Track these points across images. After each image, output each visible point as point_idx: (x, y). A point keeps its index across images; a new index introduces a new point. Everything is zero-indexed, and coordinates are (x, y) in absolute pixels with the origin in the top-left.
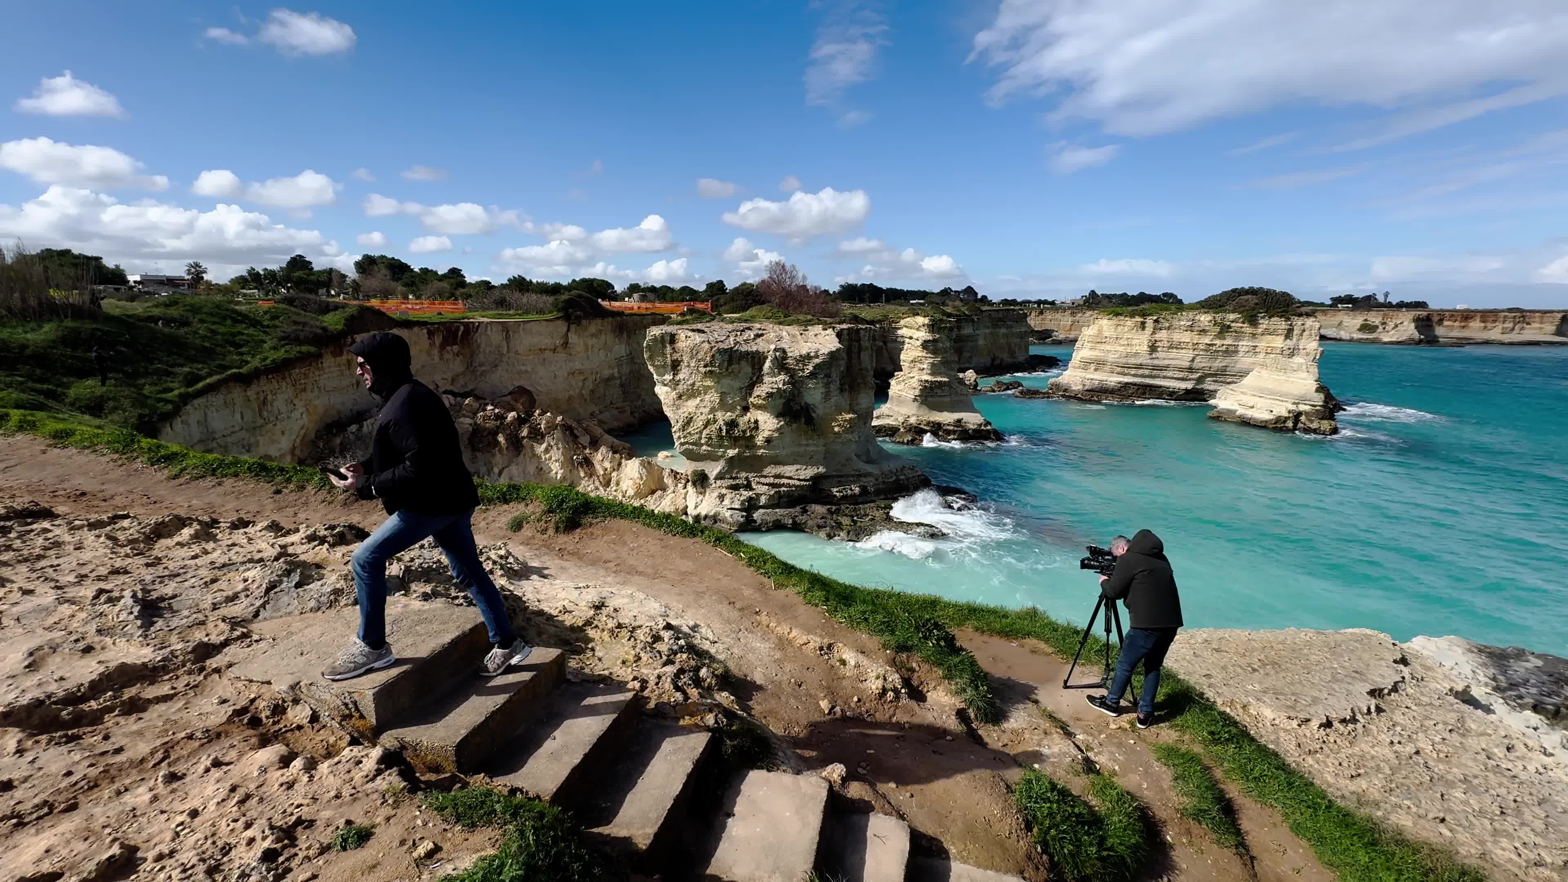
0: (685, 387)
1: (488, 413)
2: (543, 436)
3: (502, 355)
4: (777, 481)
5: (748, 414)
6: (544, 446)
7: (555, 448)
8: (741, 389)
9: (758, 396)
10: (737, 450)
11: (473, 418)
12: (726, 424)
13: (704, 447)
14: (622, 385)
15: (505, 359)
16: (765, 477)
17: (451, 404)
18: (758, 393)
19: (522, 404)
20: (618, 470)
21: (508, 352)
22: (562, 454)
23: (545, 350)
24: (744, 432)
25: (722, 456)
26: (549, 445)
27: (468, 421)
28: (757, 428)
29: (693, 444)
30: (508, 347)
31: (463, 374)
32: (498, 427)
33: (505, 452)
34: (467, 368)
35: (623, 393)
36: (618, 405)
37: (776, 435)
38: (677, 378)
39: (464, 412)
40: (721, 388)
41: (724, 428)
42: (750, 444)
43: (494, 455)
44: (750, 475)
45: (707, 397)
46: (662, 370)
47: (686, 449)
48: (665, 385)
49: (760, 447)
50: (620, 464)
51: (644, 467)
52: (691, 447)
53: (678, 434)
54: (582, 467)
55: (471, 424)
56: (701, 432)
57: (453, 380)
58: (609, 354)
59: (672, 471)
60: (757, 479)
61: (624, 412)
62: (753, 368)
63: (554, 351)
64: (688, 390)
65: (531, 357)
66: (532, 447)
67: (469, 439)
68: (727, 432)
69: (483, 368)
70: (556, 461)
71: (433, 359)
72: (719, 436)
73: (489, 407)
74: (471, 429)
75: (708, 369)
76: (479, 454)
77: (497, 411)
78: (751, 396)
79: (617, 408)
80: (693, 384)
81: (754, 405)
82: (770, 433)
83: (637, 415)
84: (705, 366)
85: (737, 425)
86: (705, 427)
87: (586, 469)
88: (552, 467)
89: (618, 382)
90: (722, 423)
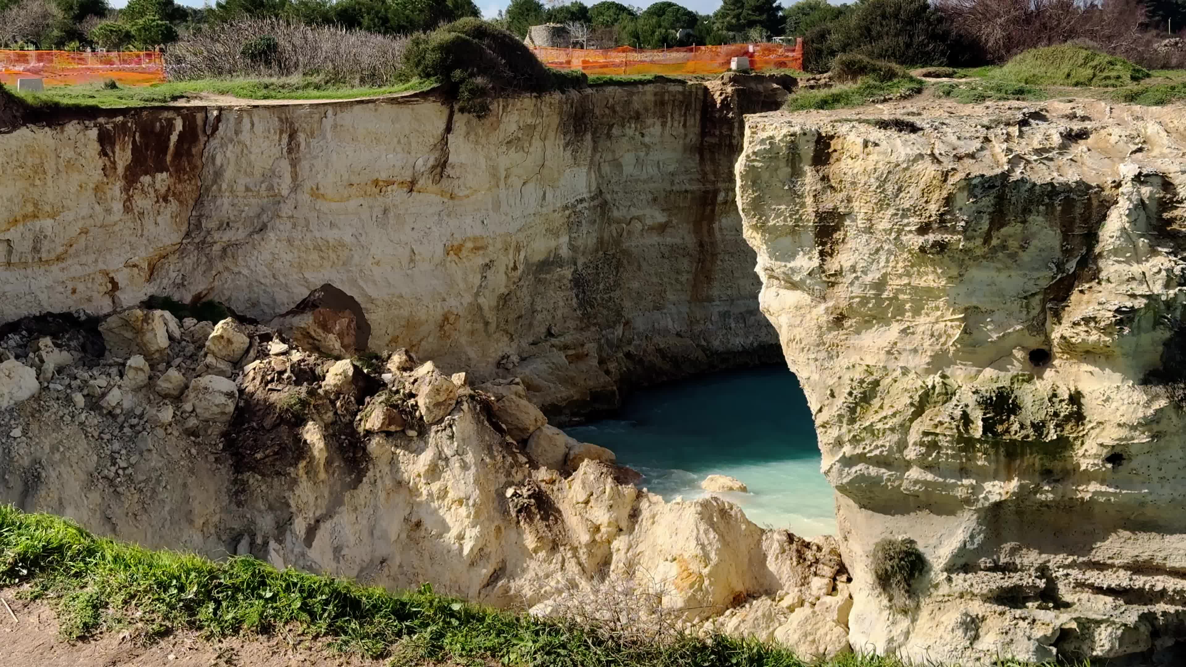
0: (857, 291)
1: (276, 363)
2: (423, 431)
3: (278, 200)
4: (1140, 581)
5: (1049, 374)
6: (426, 457)
7: (455, 462)
8: (1027, 297)
9: (1087, 320)
10: (1014, 485)
11: (233, 377)
12: (986, 404)
13: (914, 473)
14: (578, 282)
15: (286, 210)
16: (1100, 566)
17: (171, 338)
18: (1089, 311)
19: (340, 336)
20: (631, 530)
21: (295, 188)
22: (476, 481)
23: (389, 183)
24: (1039, 427)
25: (967, 501)
26: (440, 455)
27: (225, 384)
28: (1079, 417)
29: (881, 462)
30: (295, 176)
31: (181, 250)
32: (304, 403)
33: (322, 475)
34: (188, 235)
35: (582, 304)
36: (568, 339)
37: (1144, 439)
38: (833, 265)
39: (210, 359)
40: (970, 294)
41: (977, 416)
42: (1057, 465)
43: (295, 482)
44: (1055, 560)
45: (923, 323)
46: (787, 241)
47: (861, 478)
48: (794, 286)
49: (1088, 477)
50: (634, 515)
51: (712, 525)
52: (873, 471)
53: (834, 432)
54: (530, 518)
55: (230, 395)
56: (905, 428)
57: (152, 271)
58: (549, 196)
59: (791, 538)
60: (1075, 573)
61: (579, 357)
62: (1066, 236)
63: (412, 186)
64: (865, 300)
65: (353, 204)
66: (393, 462)
67: (224, 435)
68: (988, 426)
69: (228, 236)
70: (460, 502)
71: (108, 211)
72: (960, 439)
73: (276, 346)
74: (231, 408)
75: (931, 237)
76: (253, 480)
77: (296, 356)
78: (1058, 317)
79: (566, 347)
80: (880, 285)
81: (1068, 346)
82: (1123, 433)
83: (612, 366)
84: (923, 230)
85: (1015, 408)
86: (919, 410)
87: (541, 525)
88: (449, 519)
89: (568, 273)
90: (970, 399)
